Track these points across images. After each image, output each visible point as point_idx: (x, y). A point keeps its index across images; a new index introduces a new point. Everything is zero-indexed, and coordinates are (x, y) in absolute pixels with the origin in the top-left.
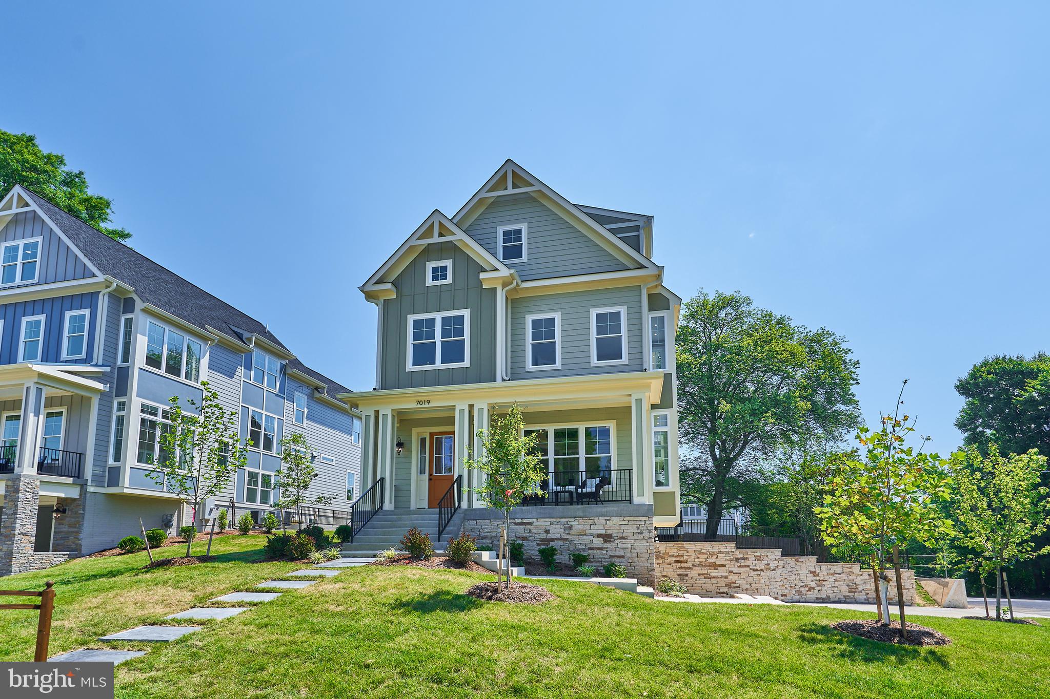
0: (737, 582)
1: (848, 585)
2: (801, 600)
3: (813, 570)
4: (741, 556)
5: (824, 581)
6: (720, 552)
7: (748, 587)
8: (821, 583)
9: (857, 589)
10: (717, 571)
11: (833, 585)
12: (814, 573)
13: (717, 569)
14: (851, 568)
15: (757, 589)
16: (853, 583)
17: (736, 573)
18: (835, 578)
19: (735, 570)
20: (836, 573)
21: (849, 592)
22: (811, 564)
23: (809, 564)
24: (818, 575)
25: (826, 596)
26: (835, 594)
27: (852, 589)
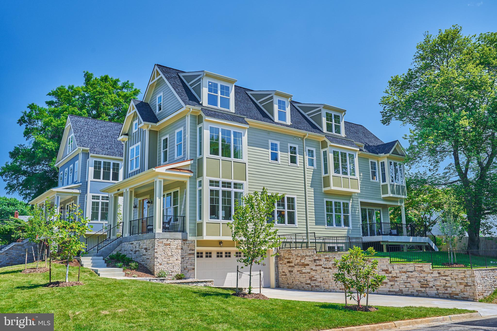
0: (315, 277)
1: (420, 282)
3: (386, 268)
5: (396, 277)
6: (306, 256)
7: (321, 280)
8: (394, 279)
9: (428, 285)
10: (305, 269)
11: (405, 281)
13: (305, 267)
14: (421, 267)
15: (327, 282)
16: (424, 280)
17: (314, 270)
18: (407, 275)
19: (314, 268)
20: (409, 272)
21: (421, 287)
22: (383, 264)
23: (381, 264)
24: (391, 273)
25: (398, 290)
26: (408, 288)
27: (423, 284)
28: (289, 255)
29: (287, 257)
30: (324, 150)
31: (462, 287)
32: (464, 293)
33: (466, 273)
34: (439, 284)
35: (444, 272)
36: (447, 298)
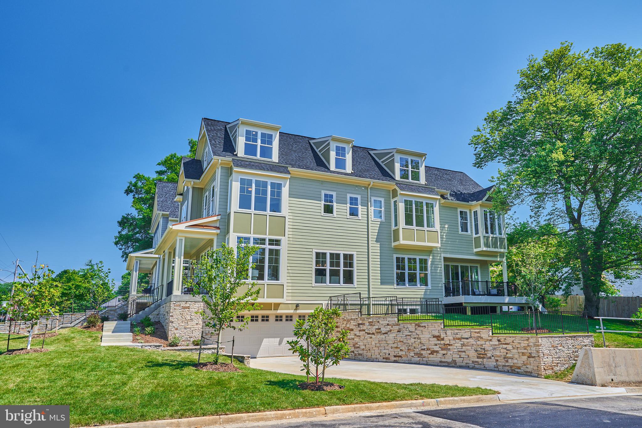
1: (476, 351)
2: (421, 362)
3: (437, 334)
4: (361, 322)
5: (449, 345)
6: (352, 319)
7: (364, 347)
8: (446, 347)
9: (486, 354)
11: (459, 350)
12: (438, 337)
14: (479, 333)
15: (369, 350)
16: (481, 349)
17: (358, 336)
18: (462, 343)
19: (358, 333)
20: (464, 338)
21: (478, 358)
22: (435, 329)
23: (432, 329)
24: (443, 339)
25: (451, 360)
26: (462, 359)
27: (480, 354)
30: (395, 199)
31: (525, 358)
32: (528, 366)
33: (529, 341)
34: (498, 354)
35: (505, 339)
36: (507, 372)
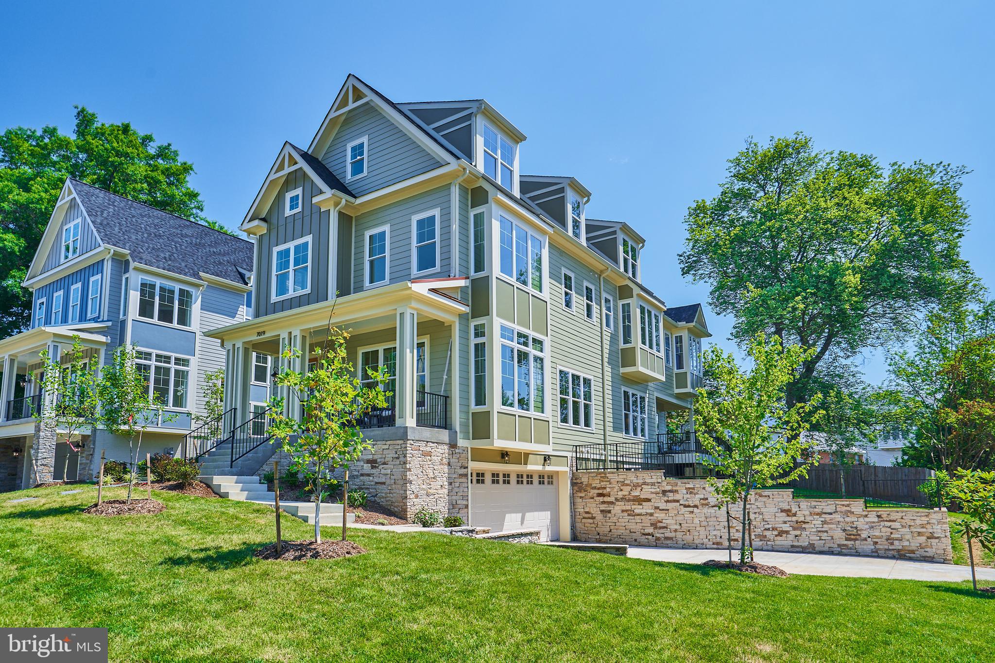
0: (664, 521)
1: (844, 530)
2: (765, 548)
3: (787, 507)
4: (669, 488)
5: (804, 523)
6: (645, 483)
7: (678, 527)
8: (800, 525)
9: (859, 535)
10: (641, 507)
11: (818, 529)
12: (788, 512)
13: (641, 505)
14: (848, 506)
15: (689, 531)
16: (852, 527)
17: (663, 510)
18: (823, 519)
19: (663, 505)
20: (826, 513)
21: (847, 539)
22: (783, 500)
23: (779, 500)
24: (795, 515)
25: (807, 543)
26: (824, 541)
27: (850, 535)
28: (603, 481)
29: (598, 486)
30: (625, 302)
31: (922, 539)
32: (926, 550)
33: (930, 517)
34: (877, 533)
35: (888, 515)
36: (893, 557)
